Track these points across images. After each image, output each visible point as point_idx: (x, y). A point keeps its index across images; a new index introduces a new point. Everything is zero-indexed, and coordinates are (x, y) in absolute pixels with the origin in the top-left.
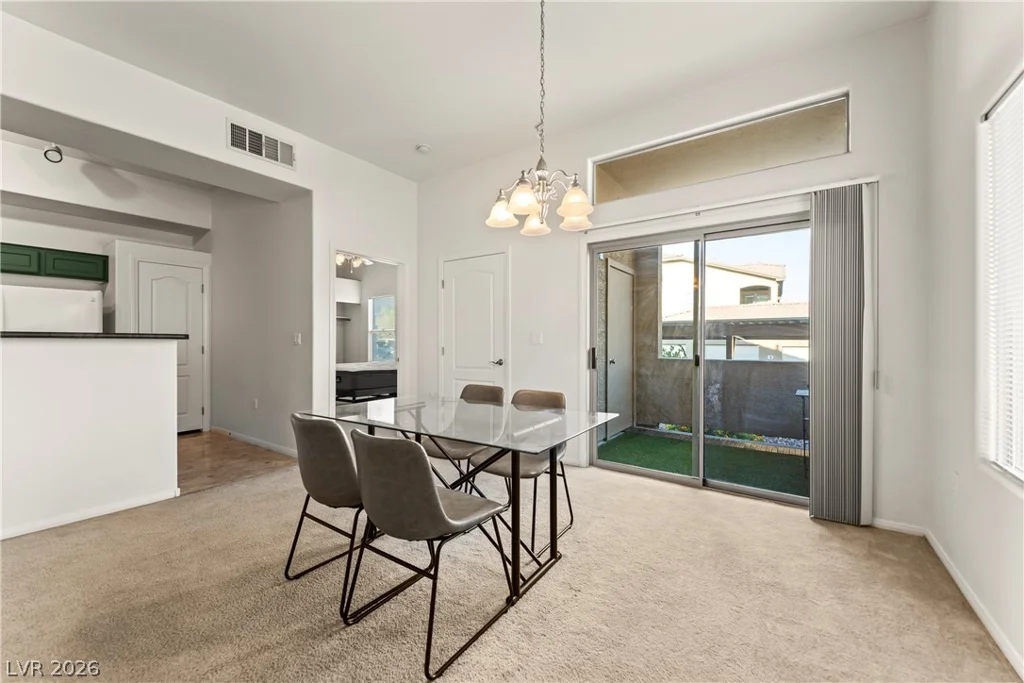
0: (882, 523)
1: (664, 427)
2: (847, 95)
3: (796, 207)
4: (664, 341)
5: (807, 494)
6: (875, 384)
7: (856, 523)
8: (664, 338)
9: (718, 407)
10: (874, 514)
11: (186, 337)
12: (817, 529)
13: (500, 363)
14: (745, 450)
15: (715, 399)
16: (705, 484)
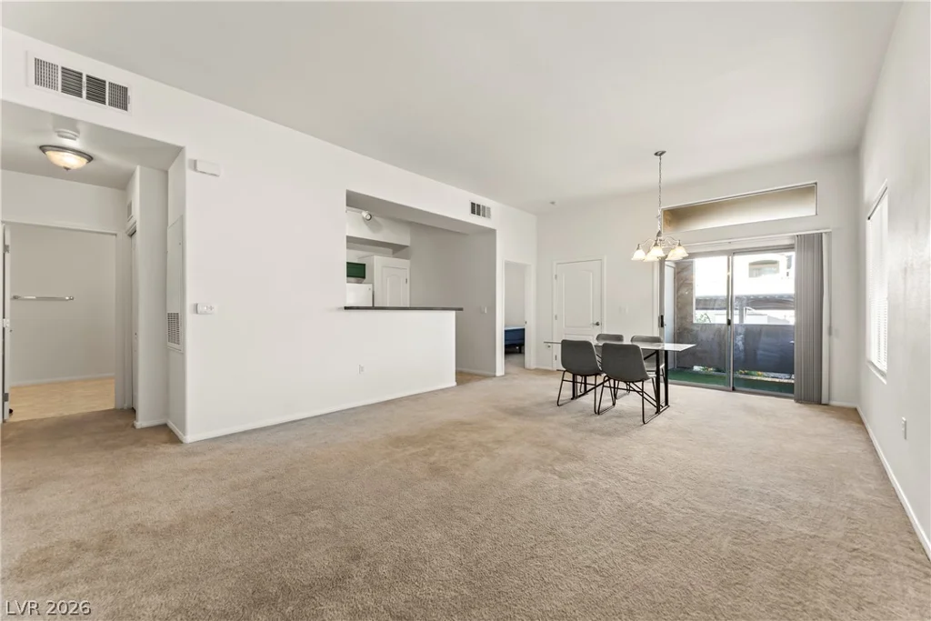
0: (834, 403)
1: (696, 368)
2: (816, 183)
3: (787, 242)
4: (697, 311)
5: (793, 393)
6: (830, 333)
7: (819, 403)
8: (697, 309)
9: (741, 347)
10: (829, 399)
11: (461, 309)
12: (797, 405)
13: (597, 324)
14: (757, 380)
15: (740, 343)
16: (734, 390)
